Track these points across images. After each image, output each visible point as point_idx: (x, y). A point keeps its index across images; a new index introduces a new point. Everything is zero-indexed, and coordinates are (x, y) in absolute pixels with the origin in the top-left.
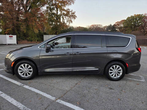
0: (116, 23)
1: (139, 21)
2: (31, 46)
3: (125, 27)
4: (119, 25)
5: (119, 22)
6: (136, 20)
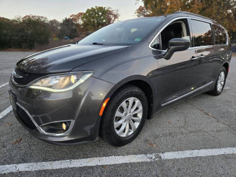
0: (71, 16)
1: (102, 18)
3: (85, 25)
4: (75, 20)
5: (75, 16)
6: (98, 14)
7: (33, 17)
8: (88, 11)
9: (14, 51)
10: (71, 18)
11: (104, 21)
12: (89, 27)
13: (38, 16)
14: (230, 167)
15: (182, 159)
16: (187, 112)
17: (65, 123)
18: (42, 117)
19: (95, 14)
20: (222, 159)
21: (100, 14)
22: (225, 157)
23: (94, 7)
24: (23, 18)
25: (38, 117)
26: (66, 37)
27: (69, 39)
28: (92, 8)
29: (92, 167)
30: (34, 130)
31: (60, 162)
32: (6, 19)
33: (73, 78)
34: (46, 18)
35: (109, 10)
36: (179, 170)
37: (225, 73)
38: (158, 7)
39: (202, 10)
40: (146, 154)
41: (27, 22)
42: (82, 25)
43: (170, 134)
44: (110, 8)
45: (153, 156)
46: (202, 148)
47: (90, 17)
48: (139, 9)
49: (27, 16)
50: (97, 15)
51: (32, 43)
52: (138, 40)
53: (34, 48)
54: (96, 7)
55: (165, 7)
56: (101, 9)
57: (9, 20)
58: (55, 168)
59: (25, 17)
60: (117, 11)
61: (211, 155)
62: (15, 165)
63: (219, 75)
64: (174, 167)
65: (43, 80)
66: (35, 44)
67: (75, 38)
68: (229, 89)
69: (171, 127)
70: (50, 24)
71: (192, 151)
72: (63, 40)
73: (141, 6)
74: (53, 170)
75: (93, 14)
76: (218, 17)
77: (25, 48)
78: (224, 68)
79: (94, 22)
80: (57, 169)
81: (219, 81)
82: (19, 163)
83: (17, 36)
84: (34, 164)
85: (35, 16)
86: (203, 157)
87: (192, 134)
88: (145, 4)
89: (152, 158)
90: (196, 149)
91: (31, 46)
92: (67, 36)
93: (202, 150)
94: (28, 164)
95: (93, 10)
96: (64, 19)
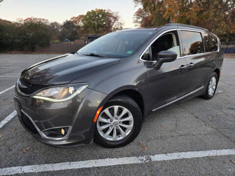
0: (72, 18)
1: (102, 20)
2: (65, 56)
3: (86, 27)
4: (76, 22)
5: (76, 18)
6: (99, 17)
7: (34, 19)
8: (89, 13)
9: (16, 53)
10: (72, 20)
11: (104, 23)
12: (89, 29)
13: (39, 19)
14: (212, 168)
15: (170, 161)
16: (179, 116)
17: (64, 128)
18: (44, 123)
19: (96, 17)
20: (206, 161)
21: (100, 16)
22: (209, 158)
23: (94, 10)
24: (25, 21)
25: (40, 123)
26: (67, 40)
27: (69, 41)
28: (92, 11)
29: (89, 169)
30: (37, 135)
31: (61, 164)
32: (8, 22)
33: (71, 89)
34: (47, 20)
35: (109, 12)
36: (166, 170)
37: (216, 78)
38: (157, 10)
39: (200, 13)
40: (138, 156)
41: (29, 24)
42: (82, 27)
43: (161, 137)
44: (110, 10)
45: (144, 158)
46: (188, 151)
47: (91, 19)
48: (138, 11)
49: (29, 18)
50: (97, 17)
51: (33, 46)
52: (130, 52)
53: (35, 51)
54: (97, 9)
55: (163, 10)
56: (101, 12)
57: (11, 22)
58: (56, 170)
59: (27, 19)
60: (117, 14)
61: (196, 157)
62: (20, 167)
63: (210, 80)
64: (162, 168)
65: (45, 91)
66: (37, 47)
67: (76, 40)
68: (221, 93)
69: (163, 131)
70: (51, 26)
71: (180, 153)
72: (64, 43)
73: (140, 9)
74: (54, 171)
75: (93, 16)
76: (215, 19)
77: (26, 51)
78: (215, 73)
79: (94, 24)
80: (58, 171)
81: (210, 86)
82: (24, 165)
83: (19, 38)
84: (37, 166)
85: (36, 19)
86: (189, 159)
87: (181, 137)
88: (143, 6)
89: (143, 160)
90: (184, 151)
91: (33, 49)
92: (68, 38)
93: (188, 153)
94: (31, 166)
95: (93, 12)
96: (65, 21)
